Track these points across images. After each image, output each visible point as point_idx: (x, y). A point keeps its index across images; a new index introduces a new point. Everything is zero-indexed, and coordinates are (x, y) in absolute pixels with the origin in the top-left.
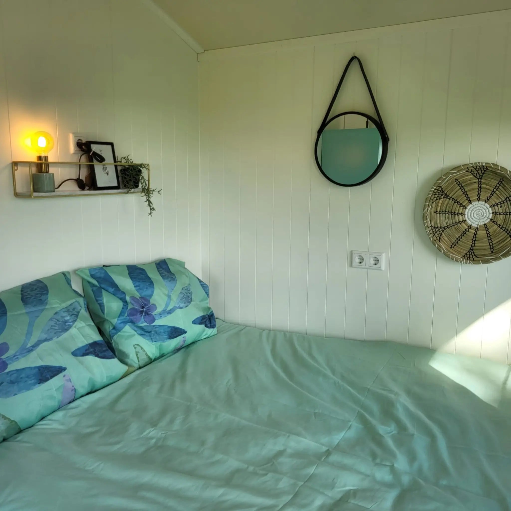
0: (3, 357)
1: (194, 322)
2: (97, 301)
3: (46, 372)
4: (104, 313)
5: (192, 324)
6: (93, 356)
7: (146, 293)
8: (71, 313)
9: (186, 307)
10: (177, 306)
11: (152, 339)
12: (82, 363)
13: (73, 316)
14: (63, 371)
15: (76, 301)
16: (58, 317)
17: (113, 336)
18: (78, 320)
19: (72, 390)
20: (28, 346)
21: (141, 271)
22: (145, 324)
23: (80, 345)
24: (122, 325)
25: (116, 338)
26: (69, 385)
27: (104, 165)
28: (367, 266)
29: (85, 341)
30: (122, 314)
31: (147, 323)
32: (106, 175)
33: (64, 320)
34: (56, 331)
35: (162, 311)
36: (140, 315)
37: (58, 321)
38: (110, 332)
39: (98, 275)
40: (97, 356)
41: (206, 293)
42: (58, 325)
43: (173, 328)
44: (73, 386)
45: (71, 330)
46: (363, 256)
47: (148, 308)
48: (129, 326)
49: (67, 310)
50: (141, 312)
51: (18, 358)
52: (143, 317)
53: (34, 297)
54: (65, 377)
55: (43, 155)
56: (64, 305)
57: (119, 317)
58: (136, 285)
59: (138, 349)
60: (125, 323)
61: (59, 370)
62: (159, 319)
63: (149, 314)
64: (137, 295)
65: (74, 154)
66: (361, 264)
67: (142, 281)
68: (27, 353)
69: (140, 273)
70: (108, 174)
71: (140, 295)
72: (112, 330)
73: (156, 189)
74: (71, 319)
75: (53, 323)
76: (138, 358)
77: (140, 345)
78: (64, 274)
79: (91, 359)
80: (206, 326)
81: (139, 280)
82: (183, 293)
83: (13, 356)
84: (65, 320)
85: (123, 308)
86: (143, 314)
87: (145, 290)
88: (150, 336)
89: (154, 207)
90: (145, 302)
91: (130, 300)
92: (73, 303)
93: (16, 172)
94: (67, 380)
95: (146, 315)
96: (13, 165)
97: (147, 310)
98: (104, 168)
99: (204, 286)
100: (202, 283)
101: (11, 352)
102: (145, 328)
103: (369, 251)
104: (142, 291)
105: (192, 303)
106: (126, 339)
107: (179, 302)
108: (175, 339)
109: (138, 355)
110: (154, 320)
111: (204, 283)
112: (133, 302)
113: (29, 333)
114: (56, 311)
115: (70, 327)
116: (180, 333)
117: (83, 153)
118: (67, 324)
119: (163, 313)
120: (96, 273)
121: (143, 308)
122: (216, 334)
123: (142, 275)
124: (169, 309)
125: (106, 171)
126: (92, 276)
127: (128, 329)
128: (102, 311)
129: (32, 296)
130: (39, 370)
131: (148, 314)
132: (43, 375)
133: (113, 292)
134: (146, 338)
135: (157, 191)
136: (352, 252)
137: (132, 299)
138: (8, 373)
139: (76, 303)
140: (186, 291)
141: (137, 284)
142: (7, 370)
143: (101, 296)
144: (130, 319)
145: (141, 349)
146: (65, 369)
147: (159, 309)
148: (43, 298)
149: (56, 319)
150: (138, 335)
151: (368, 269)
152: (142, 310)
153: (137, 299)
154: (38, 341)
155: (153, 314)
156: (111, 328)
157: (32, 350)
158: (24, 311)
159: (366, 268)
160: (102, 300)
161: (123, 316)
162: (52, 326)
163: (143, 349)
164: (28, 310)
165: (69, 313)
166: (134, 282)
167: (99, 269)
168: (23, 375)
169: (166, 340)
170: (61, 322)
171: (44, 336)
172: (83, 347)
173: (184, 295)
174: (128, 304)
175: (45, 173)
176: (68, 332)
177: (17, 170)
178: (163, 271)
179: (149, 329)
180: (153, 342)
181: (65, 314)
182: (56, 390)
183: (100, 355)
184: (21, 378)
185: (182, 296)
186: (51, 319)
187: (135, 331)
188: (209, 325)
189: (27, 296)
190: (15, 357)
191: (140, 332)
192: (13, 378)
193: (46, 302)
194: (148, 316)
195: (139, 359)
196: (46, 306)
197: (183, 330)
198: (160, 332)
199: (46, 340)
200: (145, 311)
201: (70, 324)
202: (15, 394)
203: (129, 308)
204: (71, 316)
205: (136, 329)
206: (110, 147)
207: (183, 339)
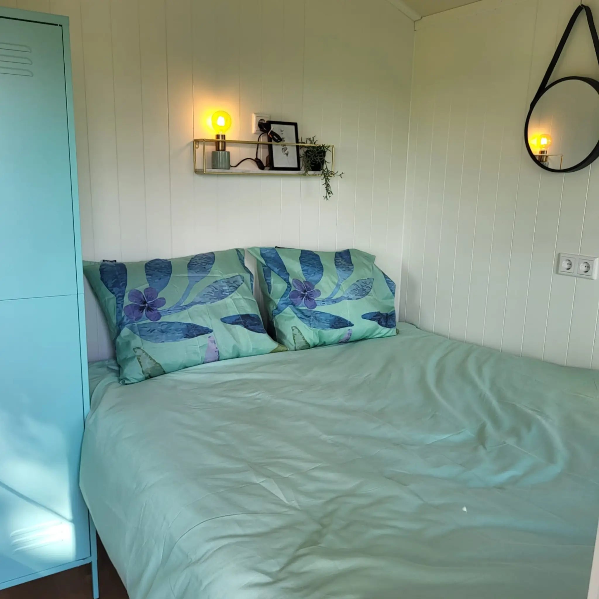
0: (159, 309)
1: (364, 317)
2: (266, 280)
3: (193, 330)
4: (270, 293)
5: (362, 318)
6: (242, 326)
7: (312, 278)
8: (230, 285)
9: (357, 299)
10: (345, 296)
11: (310, 324)
12: (229, 330)
13: (231, 288)
14: (209, 332)
15: (239, 275)
16: (216, 285)
17: (275, 316)
18: (236, 291)
19: (215, 352)
20: (182, 305)
21: (314, 257)
22: (305, 308)
23: (232, 314)
24: (284, 306)
25: (277, 318)
26: (213, 346)
27: (285, 145)
28: (575, 274)
29: (238, 312)
30: (285, 295)
31: (307, 307)
32: (286, 155)
33: (221, 289)
34: (211, 297)
35: (326, 298)
36: (300, 297)
37: (216, 289)
38: (272, 311)
39: (269, 255)
40: (246, 327)
41: (391, 291)
42: (215, 292)
43: (336, 318)
44: (217, 348)
45: (226, 299)
46: (572, 261)
47: (311, 293)
48: (290, 307)
49: (228, 281)
50: (302, 296)
51: (170, 312)
52: (303, 300)
53: (199, 265)
54: (210, 338)
55: (221, 133)
56: (226, 276)
57: (282, 297)
58: (303, 269)
59: (296, 331)
60: (287, 304)
61: (206, 331)
62: (321, 306)
63: (311, 299)
64: (303, 278)
65: (255, 134)
66: (568, 271)
67: (312, 266)
68: (180, 310)
69: (313, 258)
70: (287, 154)
71: (306, 280)
72: (275, 310)
73: (338, 172)
74: (228, 289)
75: (210, 290)
76: (294, 340)
77: (298, 327)
78: (237, 250)
79: (239, 329)
80: (380, 323)
81: (308, 265)
82: (357, 285)
83: (167, 310)
84: (223, 290)
85: (287, 290)
86: (304, 298)
87: (313, 275)
88: (309, 321)
89: (332, 191)
90: (309, 287)
91: (292, 282)
92: (236, 276)
93: (197, 150)
94: (211, 341)
95: (307, 299)
96: (195, 142)
97: (308, 294)
98: (284, 149)
99: (390, 283)
100: (388, 279)
101: (166, 307)
102: (304, 312)
103: (581, 255)
104: (309, 276)
105: (367, 297)
106: (286, 320)
107: (350, 293)
108: (338, 330)
109: (295, 337)
110: (315, 305)
111: (391, 280)
112: (295, 284)
113: (186, 294)
114: (216, 280)
115: (226, 296)
116: (345, 325)
117: (262, 132)
118: (223, 293)
119: (327, 301)
120: (267, 253)
121: (305, 291)
122: (394, 336)
123: (313, 261)
124: (335, 298)
125: (286, 152)
126: (262, 255)
127: (288, 310)
128: (269, 290)
129: (198, 264)
130: (187, 326)
131: (309, 299)
132: (190, 332)
133: (277, 272)
134: (305, 322)
135: (339, 174)
136: (559, 254)
137: (295, 282)
138: (160, 323)
139: (239, 277)
140: (363, 284)
141: (306, 268)
142: (160, 321)
143: (270, 276)
144: (291, 300)
145: (299, 332)
146: (211, 331)
147: (323, 296)
148: (207, 267)
149: (214, 287)
150: (297, 318)
151: (577, 277)
152: (304, 293)
153: (301, 282)
154: (193, 302)
155: (315, 299)
156: (275, 308)
157: (185, 309)
158: (187, 275)
159: (575, 276)
160: (269, 280)
161: (285, 297)
162: (209, 292)
163: (301, 332)
164: (191, 275)
165: (228, 284)
166: (303, 266)
167: (271, 250)
168: (172, 328)
169: (328, 328)
170: (219, 290)
171: (199, 299)
172: (234, 316)
173: (358, 287)
174: (291, 286)
175: (221, 151)
176: (223, 300)
177: (198, 148)
178: (340, 260)
179: (308, 314)
180: (311, 327)
181: (225, 284)
182: (200, 347)
183: (250, 327)
184: (170, 329)
185: (355, 287)
186: (209, 286)
187: (296, 314)
188: (384, 323)
189: (193, 262)
190: (169, 312)
191: (300, 315)
192: (163, 328)
193: (209, 270)
194: (310, 301)
195: (296, 341)
196: (208, 274)
197: (349, 322)
198: (321, 319)
199: (200, 303)
200: (306, 295)
201: (227, 294)
202: (163, 342)
203: (292, 290)
204: (230, 287)
205: (297, 312)
206: (293, 127)
207: (348, 332)
